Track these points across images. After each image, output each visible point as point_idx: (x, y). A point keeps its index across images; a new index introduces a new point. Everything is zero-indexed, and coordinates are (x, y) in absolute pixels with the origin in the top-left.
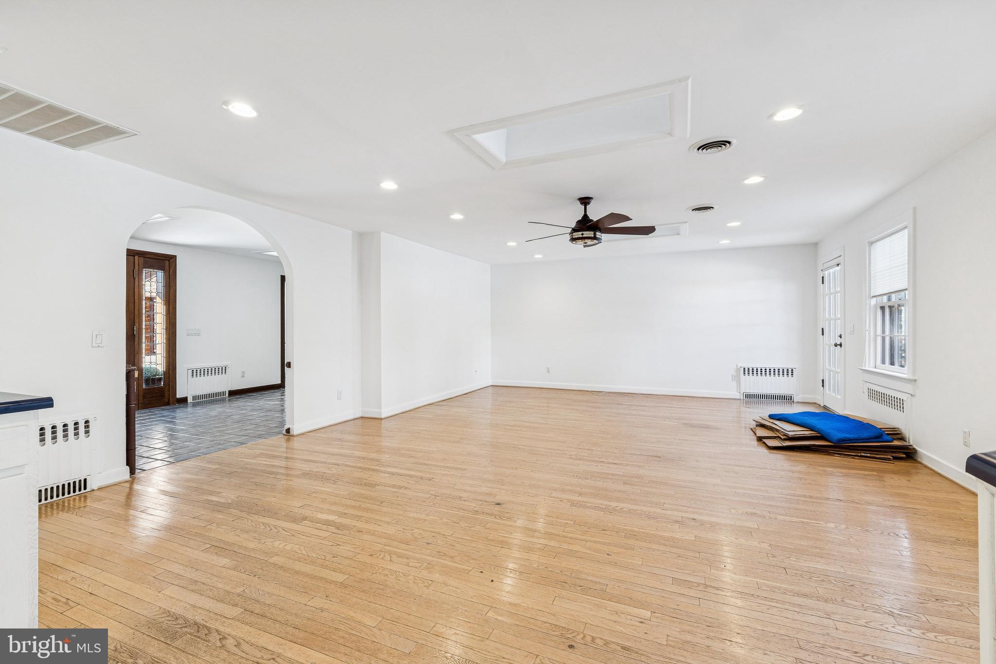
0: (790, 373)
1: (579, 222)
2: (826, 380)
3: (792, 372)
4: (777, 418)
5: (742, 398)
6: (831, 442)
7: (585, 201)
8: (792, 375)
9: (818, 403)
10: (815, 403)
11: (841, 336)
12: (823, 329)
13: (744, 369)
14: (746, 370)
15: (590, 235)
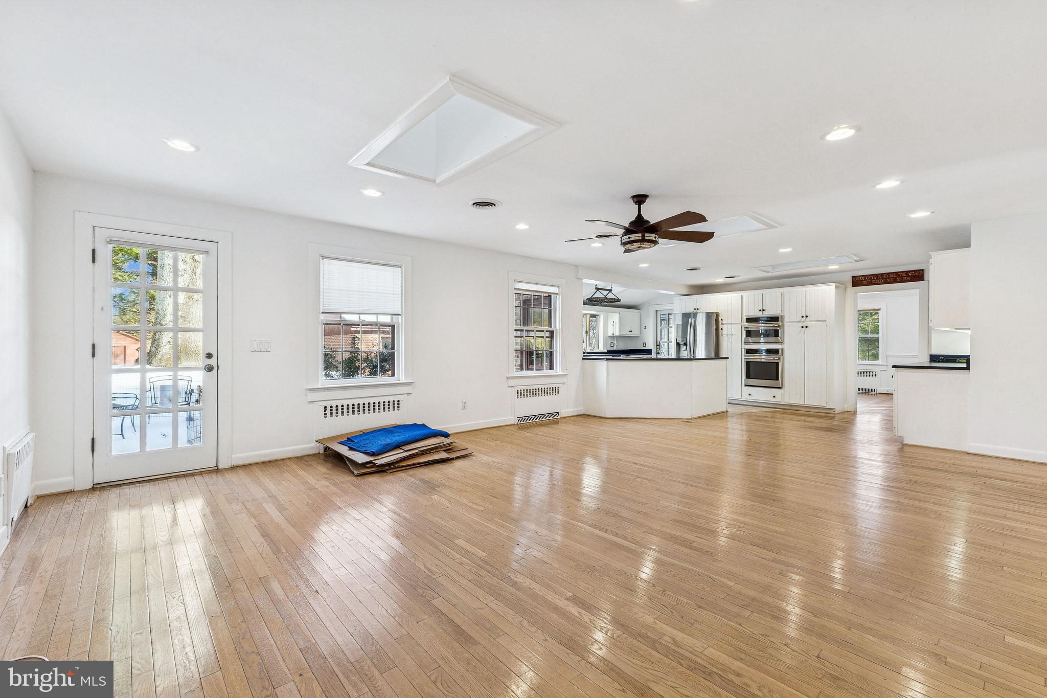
1: (632, 222)
7: (640, 199)
15: (637, 238)
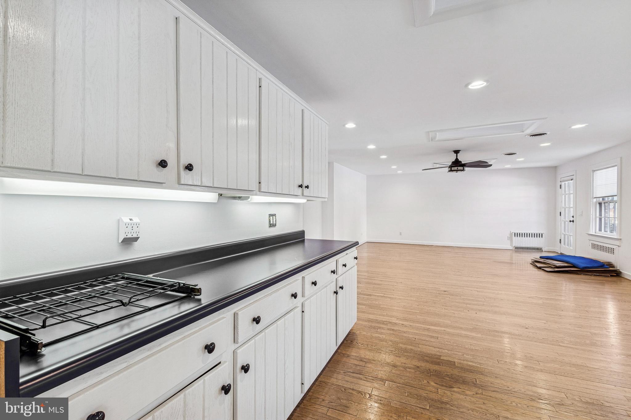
0: (541, 236)
1: (453, 162)
2: (562, 240)
3: (542, 235)
4: (546, 258)
5: (513, 249)
6: (579, 269)
7: (457, 152)
8: (542, 237)
9: (557, 252)
10: (555, 252)
11: (573, 217)
12: (560, 212)
13: (515, 233)
14: (516, 234)
